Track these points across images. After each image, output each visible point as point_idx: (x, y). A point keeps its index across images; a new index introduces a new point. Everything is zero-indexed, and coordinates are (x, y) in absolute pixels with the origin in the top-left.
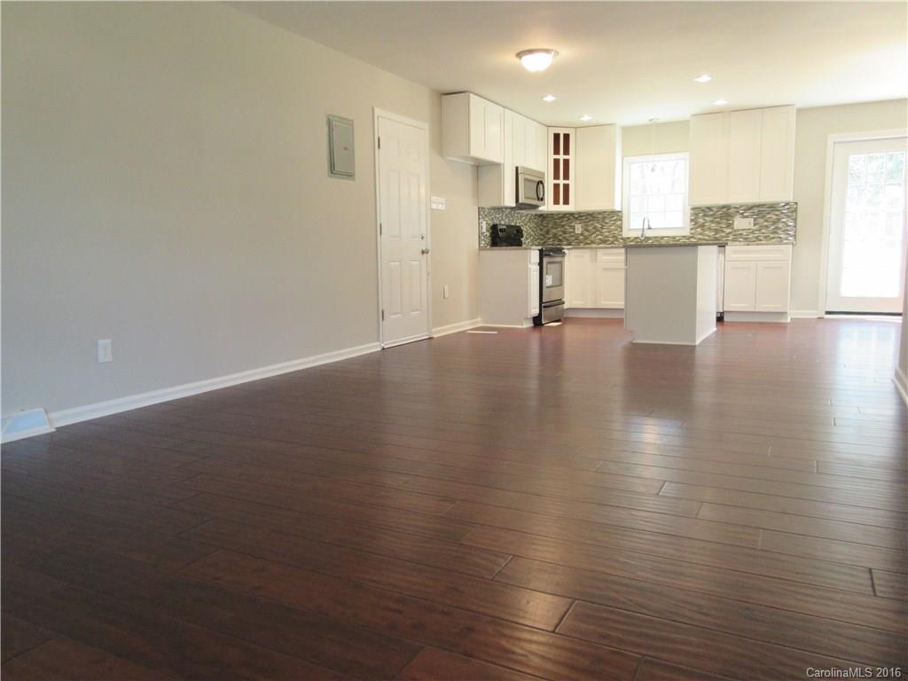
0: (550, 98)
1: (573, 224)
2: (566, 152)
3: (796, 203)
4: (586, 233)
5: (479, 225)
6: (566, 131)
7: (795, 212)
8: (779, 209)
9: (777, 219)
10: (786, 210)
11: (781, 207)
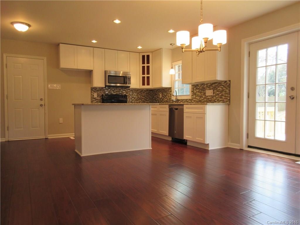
2: (148, 63)
3: (230, 81)
4: (163, 98)
5: (91, 95)
6: (148, 54)
7: (229, 86)
8: (223, 84)
9: (222, 90)
10: (225, 85)
11: (223, 83)
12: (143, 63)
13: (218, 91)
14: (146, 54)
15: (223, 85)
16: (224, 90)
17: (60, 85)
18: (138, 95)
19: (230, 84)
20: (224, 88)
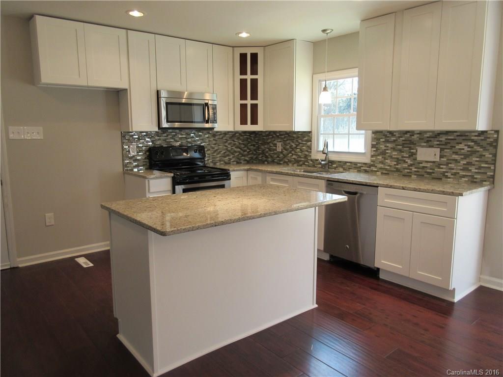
0: (136, 14)
1: (275, 142)
2: (254, 71)
3: (497, 132)
4: (285, 152)
5: (123, 149)
6: (254, 51)
7: (494, 144)
8: (473, 138)
9: (468, 151)
10: (482, 140)
11: (476, 136)
12: (243, 71)
13: (456, 153)
14: (249, 52)
15: (473, 141)
16: (478, 151)
17: (41, 128)
18: (226, 144)
19: (496, 140)
20: (475, 147)
